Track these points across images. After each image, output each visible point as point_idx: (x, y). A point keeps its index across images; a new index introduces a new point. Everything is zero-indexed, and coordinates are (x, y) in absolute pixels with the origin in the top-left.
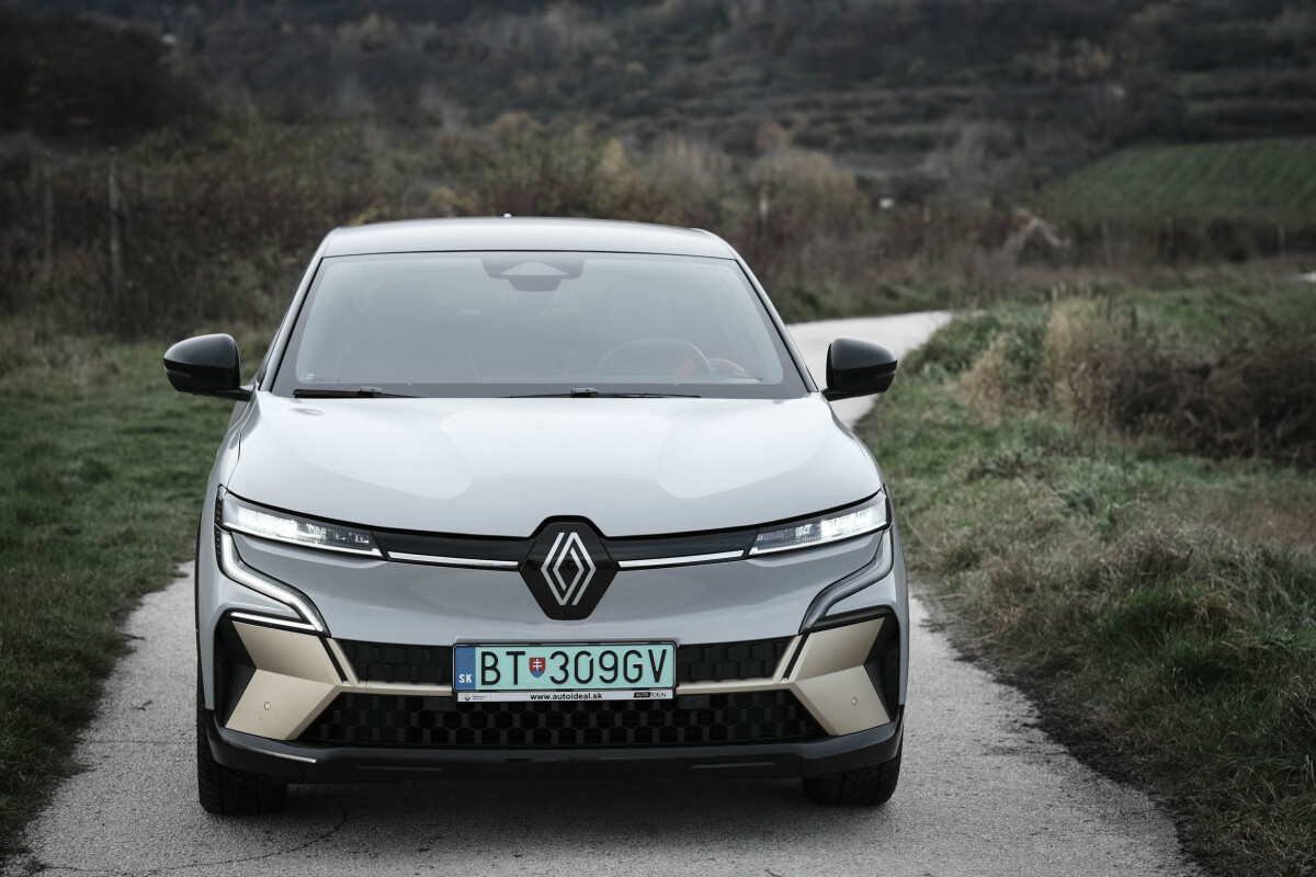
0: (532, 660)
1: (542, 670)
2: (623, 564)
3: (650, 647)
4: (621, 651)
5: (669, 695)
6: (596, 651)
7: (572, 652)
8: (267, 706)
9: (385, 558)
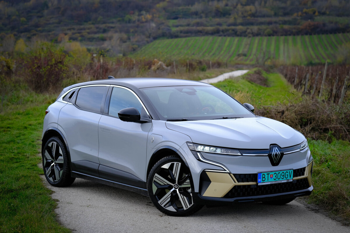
0: (271, 175)
1: (272, 177)
2: (284, 153)
3: (289, 171)
4: (285, 172)
5: (292, 180)
6: (281, 172)
7: (277, 173)
8: (215, 190)
9: (242, 155)
